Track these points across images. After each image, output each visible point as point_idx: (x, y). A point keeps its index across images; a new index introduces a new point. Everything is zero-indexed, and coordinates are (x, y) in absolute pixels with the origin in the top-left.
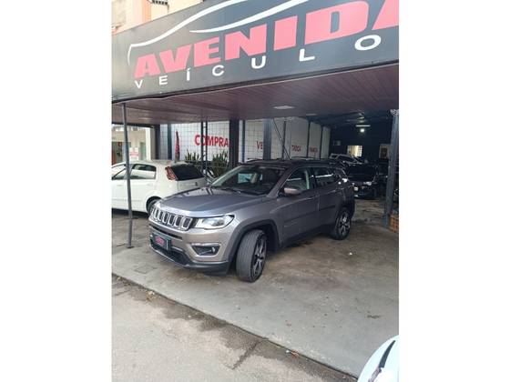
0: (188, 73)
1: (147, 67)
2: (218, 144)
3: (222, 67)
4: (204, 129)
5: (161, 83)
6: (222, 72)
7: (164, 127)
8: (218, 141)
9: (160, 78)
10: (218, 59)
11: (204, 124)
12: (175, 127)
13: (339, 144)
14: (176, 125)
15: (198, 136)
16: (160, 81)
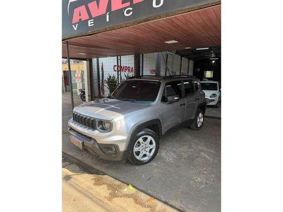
0: (108, 16)
1: (80, 15)
2: (127, 71)
3: (131, 9)
4: (119, 61)
5: (89, 25)
6: (131, 13)
7: (94, 60)
8: (127, 69)
9: (89, 21)
10: (128, 4)
11: (119, 57)
12: (101, 60)
13: (199, 70)
14: (102, 59)
15: (115, 66)
16: (89, 23)
